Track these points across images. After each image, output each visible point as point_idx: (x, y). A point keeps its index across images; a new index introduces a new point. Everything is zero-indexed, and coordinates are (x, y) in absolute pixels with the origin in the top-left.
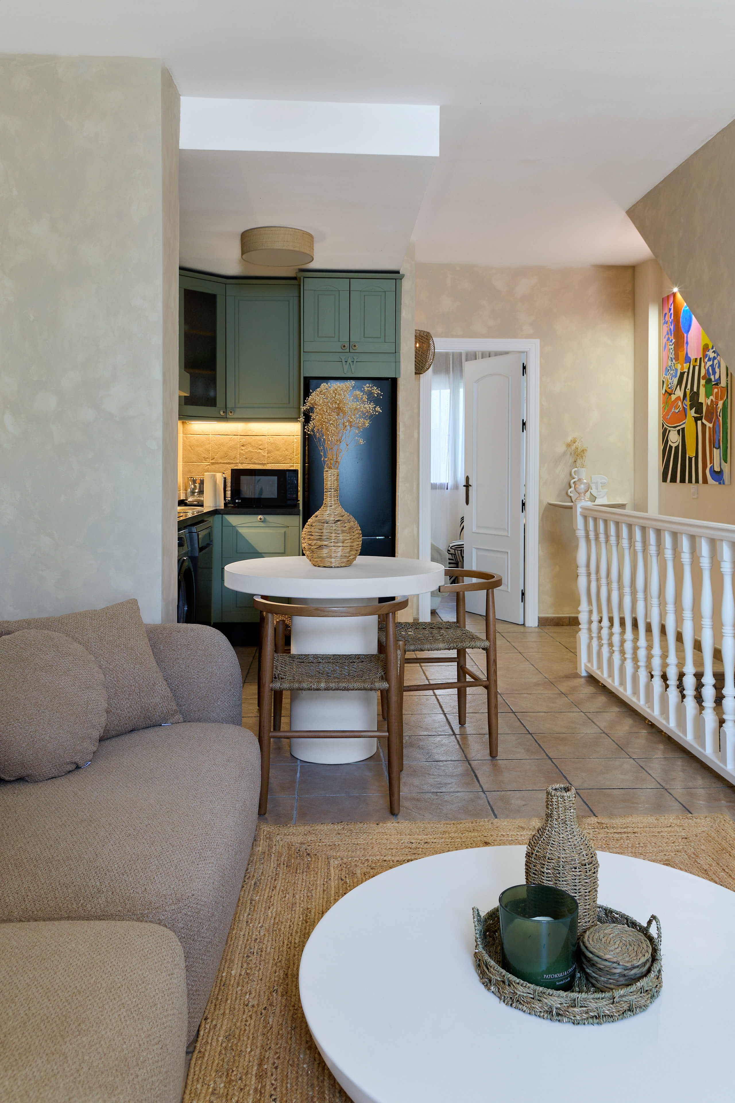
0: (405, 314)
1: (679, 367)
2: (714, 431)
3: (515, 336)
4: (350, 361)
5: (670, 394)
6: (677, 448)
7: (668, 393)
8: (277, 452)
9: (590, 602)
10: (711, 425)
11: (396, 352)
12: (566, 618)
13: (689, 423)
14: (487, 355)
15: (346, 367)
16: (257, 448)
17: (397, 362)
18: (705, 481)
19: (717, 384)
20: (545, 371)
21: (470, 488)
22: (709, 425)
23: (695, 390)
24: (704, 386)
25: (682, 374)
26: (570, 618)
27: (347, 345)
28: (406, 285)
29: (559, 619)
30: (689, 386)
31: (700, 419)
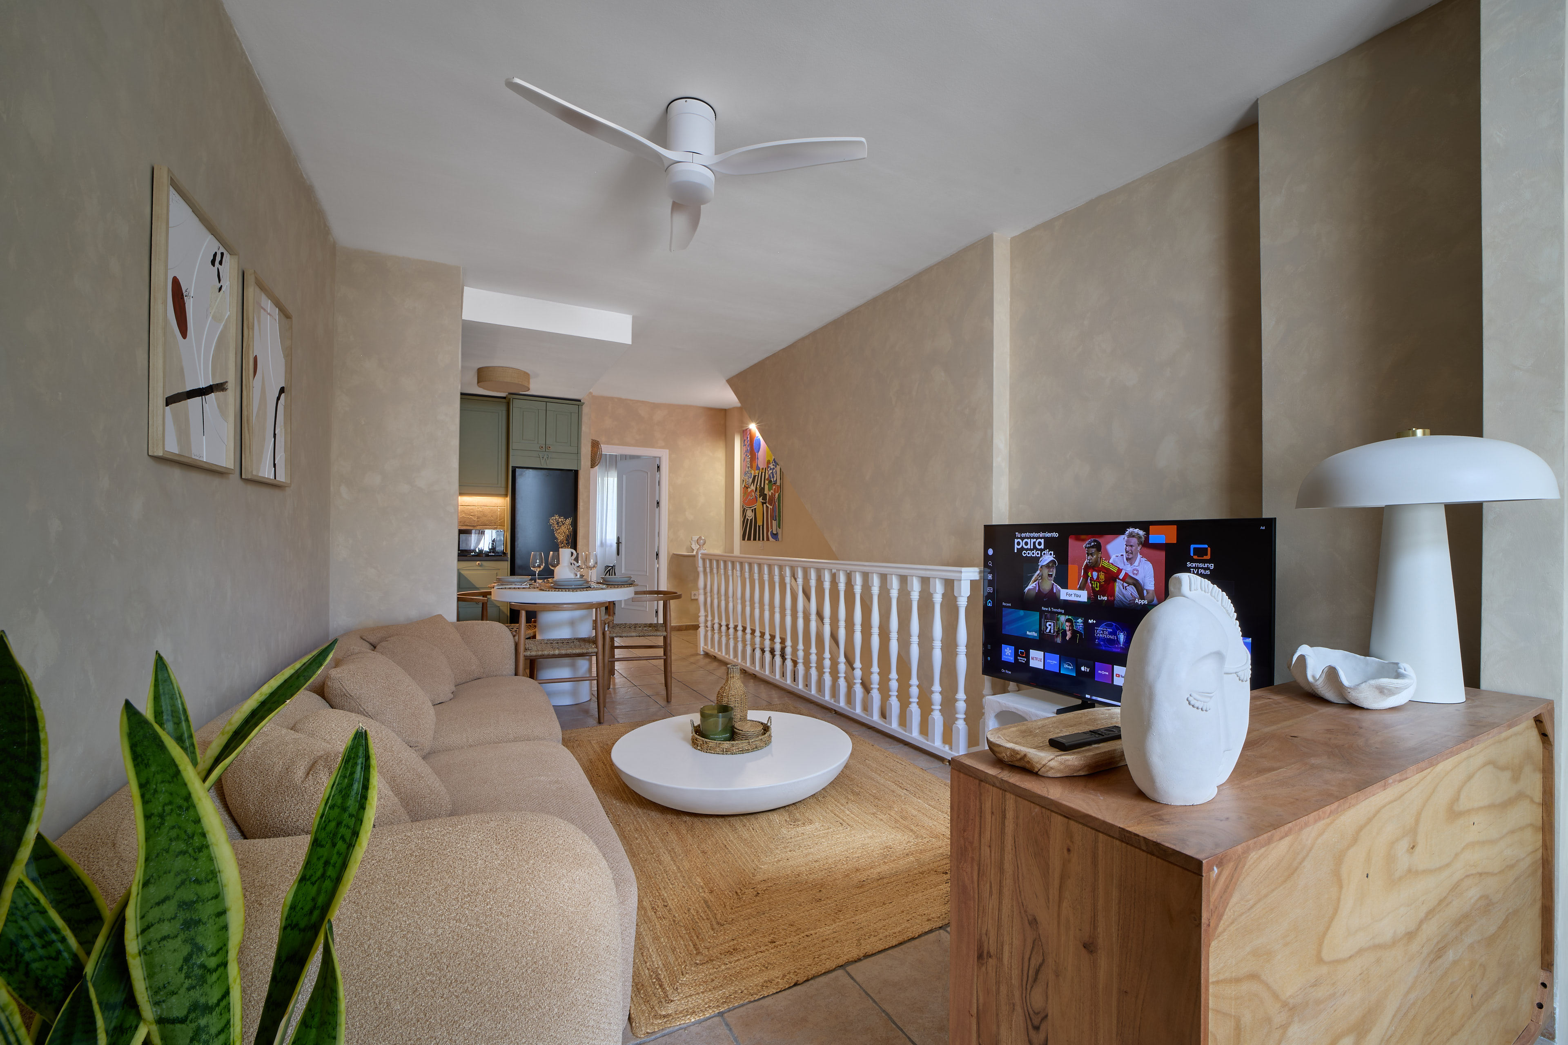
0: (584, 428)
1: (753, 472)
2: (773, 510)
3: (653, 447)
4: (545, 457)
5: (747, 488)
6: (751, 520)
7: (746, 488)
8: (484, 518)
9: (706, 611)
10: (771, 507)
11: (578, 453)
12: (684, 625)
13: (758, 505)
14: (633, 457)
15: (543, 461)
16: (469, 515)
17: (578, 460)
18: (768, 539)
19: (775, 484)
20: (671, 470)
21: (620, 544)
22: (770, 507)
23: (762, 486)
24: (768, 484)
25: (755, 477)
26: (686, 625)
27: (544, 447)
28: (585, 410)
29: (680, 626)
30: (759, 484)
31: (765, 503)
